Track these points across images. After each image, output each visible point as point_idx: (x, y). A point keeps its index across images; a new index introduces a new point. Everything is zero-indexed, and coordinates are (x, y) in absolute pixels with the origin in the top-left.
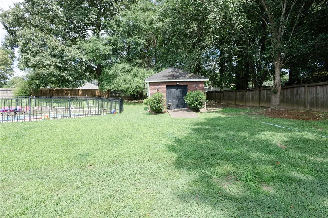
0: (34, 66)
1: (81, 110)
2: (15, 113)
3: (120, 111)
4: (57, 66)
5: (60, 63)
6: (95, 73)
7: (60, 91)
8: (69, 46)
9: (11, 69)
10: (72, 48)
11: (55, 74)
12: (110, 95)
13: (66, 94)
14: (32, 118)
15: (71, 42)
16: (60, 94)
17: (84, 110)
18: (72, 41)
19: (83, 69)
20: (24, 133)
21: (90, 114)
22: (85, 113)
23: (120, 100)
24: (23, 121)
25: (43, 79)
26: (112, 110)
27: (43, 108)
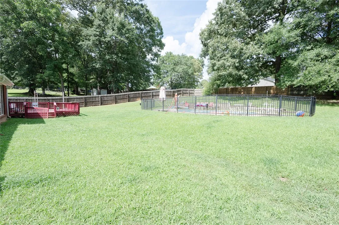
0: (218, 69)
1: (255, 108)
2: (207, 107)
3: (311, 114)
4: (235, 66)
5: (238, 63)
6: (271, 68)
7: (234, 89)
8: (248, 44)
9: (201, 75)
10: (250, 45)
11: (233, 73)
12: (290, 92)
13: (240, 92)
14: (217, 112)
15: (250, 40)
16: (234, 93)
17: (259, 108)
18: (250, 38)
19: (260, 65)
20: (214, 124)
21: (266, 113)
22: (260, 113)
23: (313, 99)
24: (211, 114)
25: (223, 80)
26: (299, 112)
27: (222, 105)
